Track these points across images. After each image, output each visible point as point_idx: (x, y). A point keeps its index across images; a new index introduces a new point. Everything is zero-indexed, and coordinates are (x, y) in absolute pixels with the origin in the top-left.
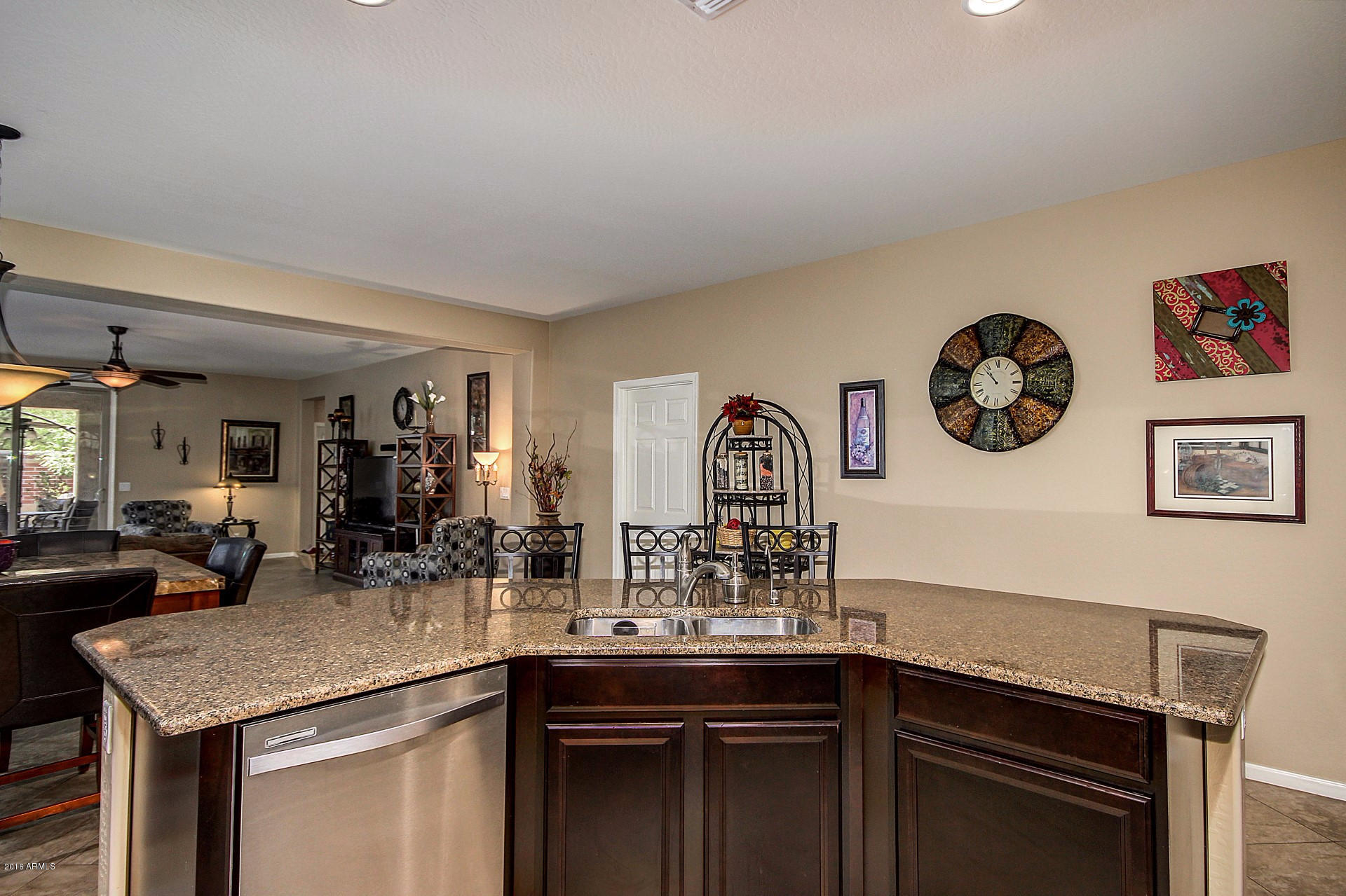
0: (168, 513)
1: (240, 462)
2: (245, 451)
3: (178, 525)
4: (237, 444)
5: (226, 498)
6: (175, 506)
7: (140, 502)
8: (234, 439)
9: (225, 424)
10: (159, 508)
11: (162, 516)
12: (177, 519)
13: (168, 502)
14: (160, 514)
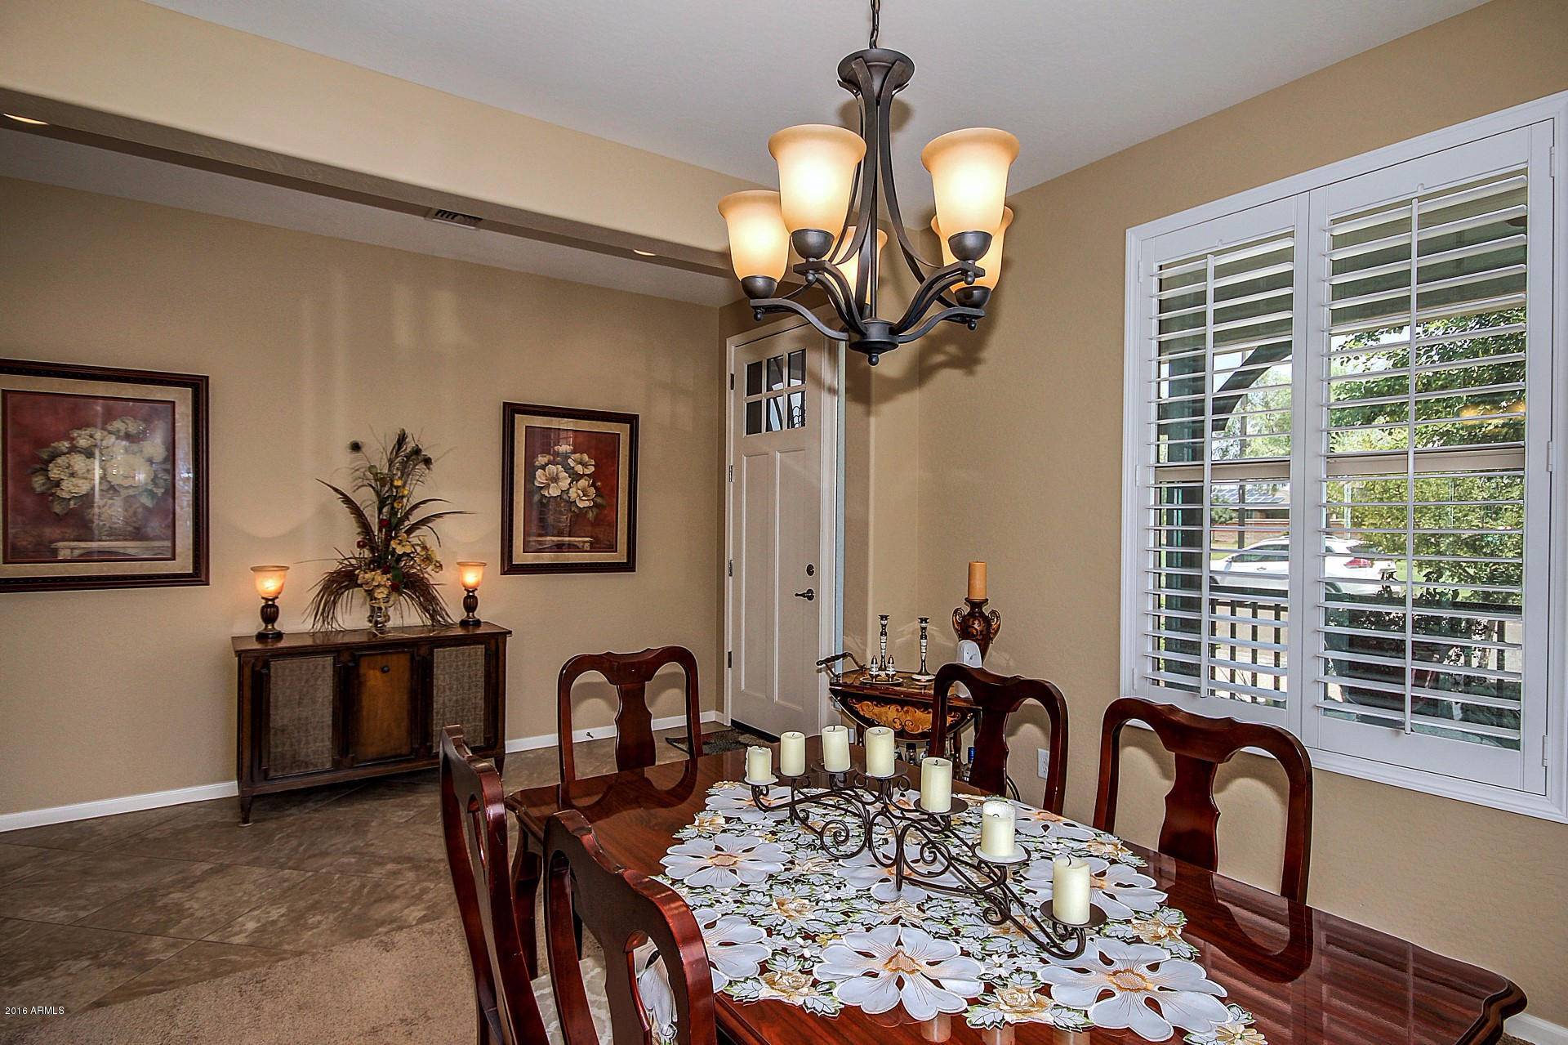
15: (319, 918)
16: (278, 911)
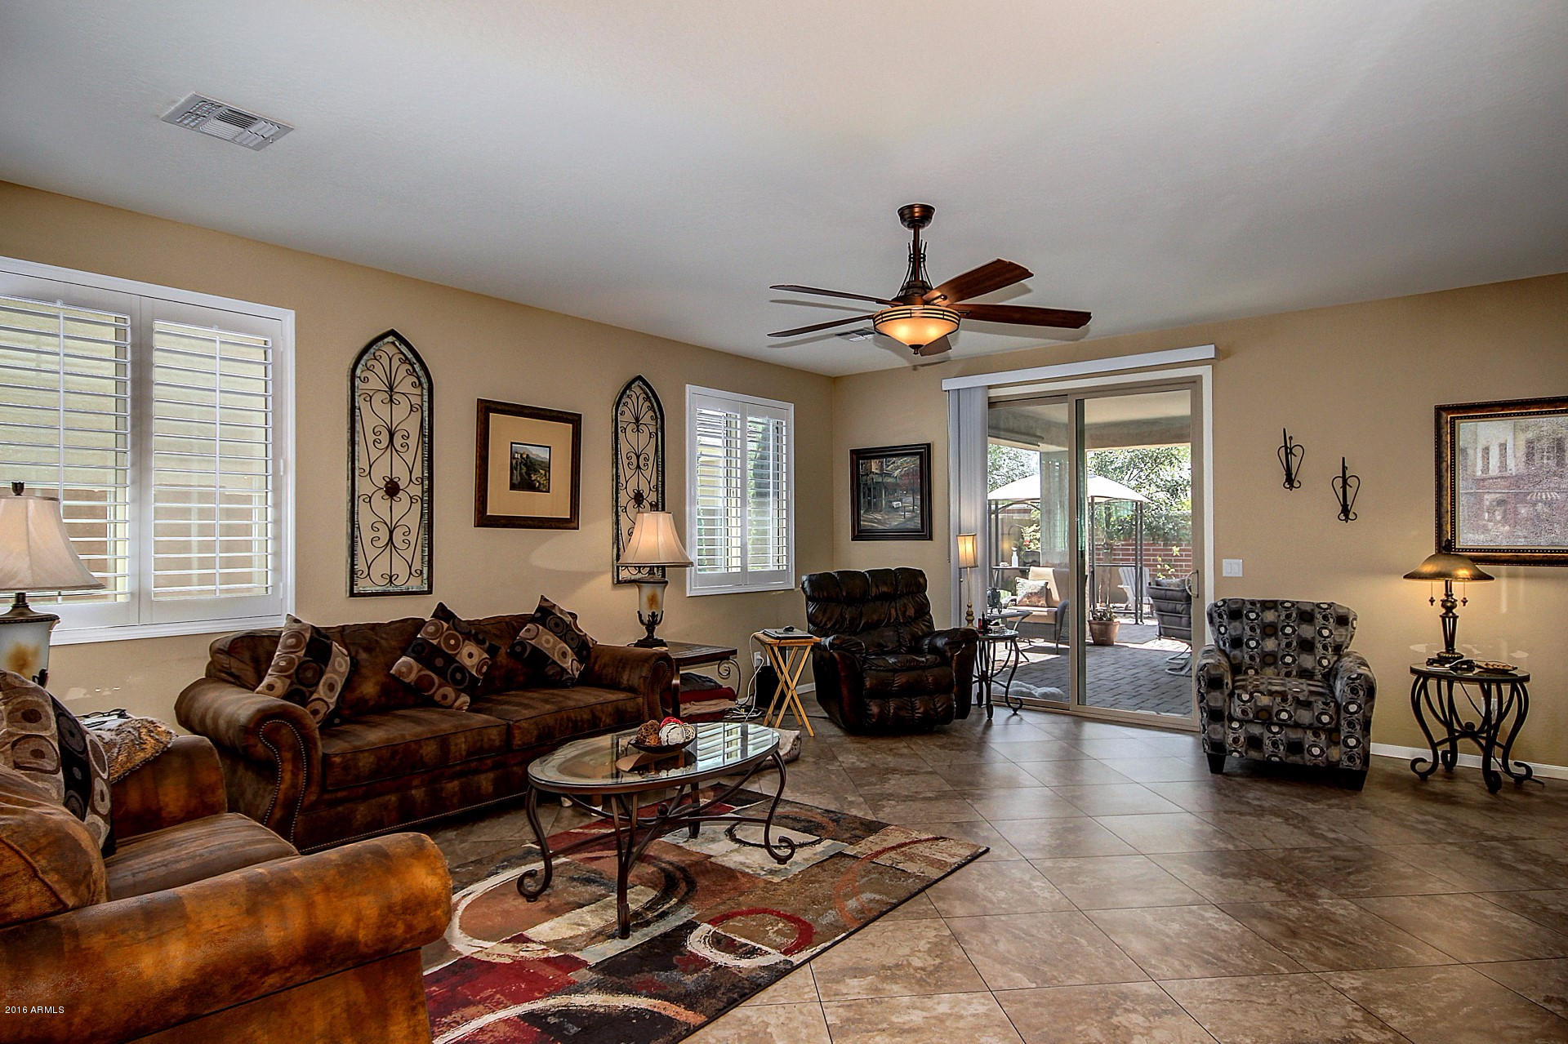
1: (1491, 511)
2: (1503, 483)
5: (1438, 603)
6: (1307, 616)
7: (1235, 601)
9: (1447, 417)
11: (1274, 634)
12: (1307, 646)
14: (1270, 630)
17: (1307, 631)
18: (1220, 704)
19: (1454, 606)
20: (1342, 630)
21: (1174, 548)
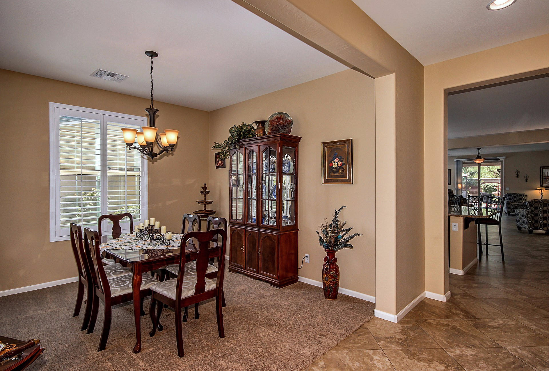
0: (518, 197)
3: (521, 201)
4: (546, 175)
5: (540, 193)
6: (521, 195)
8: (545, 173)
9: (542, 168)
10: (515, 195)
12: (521, 199)
13: (519, 194)
14: (515, 197)
15: (485, 365)
16: (471, 352)
17: (521, 197)
18: (509, 206)
19: (542, 193)
20: (526, 197)
21: (470, 187)
